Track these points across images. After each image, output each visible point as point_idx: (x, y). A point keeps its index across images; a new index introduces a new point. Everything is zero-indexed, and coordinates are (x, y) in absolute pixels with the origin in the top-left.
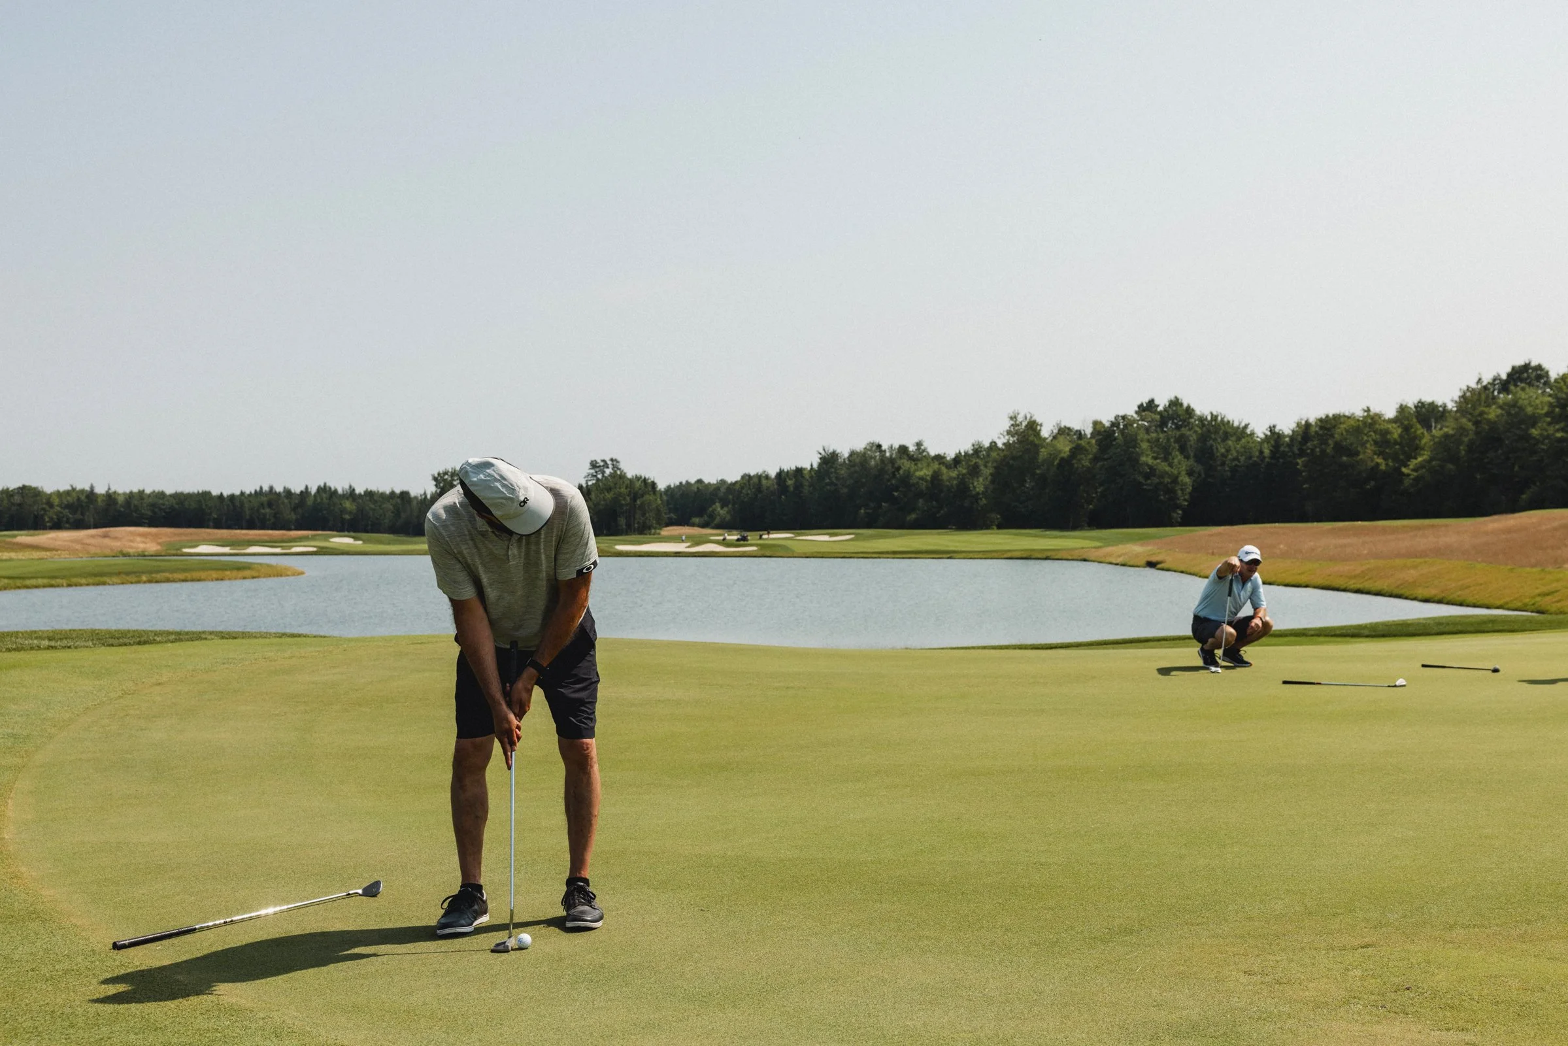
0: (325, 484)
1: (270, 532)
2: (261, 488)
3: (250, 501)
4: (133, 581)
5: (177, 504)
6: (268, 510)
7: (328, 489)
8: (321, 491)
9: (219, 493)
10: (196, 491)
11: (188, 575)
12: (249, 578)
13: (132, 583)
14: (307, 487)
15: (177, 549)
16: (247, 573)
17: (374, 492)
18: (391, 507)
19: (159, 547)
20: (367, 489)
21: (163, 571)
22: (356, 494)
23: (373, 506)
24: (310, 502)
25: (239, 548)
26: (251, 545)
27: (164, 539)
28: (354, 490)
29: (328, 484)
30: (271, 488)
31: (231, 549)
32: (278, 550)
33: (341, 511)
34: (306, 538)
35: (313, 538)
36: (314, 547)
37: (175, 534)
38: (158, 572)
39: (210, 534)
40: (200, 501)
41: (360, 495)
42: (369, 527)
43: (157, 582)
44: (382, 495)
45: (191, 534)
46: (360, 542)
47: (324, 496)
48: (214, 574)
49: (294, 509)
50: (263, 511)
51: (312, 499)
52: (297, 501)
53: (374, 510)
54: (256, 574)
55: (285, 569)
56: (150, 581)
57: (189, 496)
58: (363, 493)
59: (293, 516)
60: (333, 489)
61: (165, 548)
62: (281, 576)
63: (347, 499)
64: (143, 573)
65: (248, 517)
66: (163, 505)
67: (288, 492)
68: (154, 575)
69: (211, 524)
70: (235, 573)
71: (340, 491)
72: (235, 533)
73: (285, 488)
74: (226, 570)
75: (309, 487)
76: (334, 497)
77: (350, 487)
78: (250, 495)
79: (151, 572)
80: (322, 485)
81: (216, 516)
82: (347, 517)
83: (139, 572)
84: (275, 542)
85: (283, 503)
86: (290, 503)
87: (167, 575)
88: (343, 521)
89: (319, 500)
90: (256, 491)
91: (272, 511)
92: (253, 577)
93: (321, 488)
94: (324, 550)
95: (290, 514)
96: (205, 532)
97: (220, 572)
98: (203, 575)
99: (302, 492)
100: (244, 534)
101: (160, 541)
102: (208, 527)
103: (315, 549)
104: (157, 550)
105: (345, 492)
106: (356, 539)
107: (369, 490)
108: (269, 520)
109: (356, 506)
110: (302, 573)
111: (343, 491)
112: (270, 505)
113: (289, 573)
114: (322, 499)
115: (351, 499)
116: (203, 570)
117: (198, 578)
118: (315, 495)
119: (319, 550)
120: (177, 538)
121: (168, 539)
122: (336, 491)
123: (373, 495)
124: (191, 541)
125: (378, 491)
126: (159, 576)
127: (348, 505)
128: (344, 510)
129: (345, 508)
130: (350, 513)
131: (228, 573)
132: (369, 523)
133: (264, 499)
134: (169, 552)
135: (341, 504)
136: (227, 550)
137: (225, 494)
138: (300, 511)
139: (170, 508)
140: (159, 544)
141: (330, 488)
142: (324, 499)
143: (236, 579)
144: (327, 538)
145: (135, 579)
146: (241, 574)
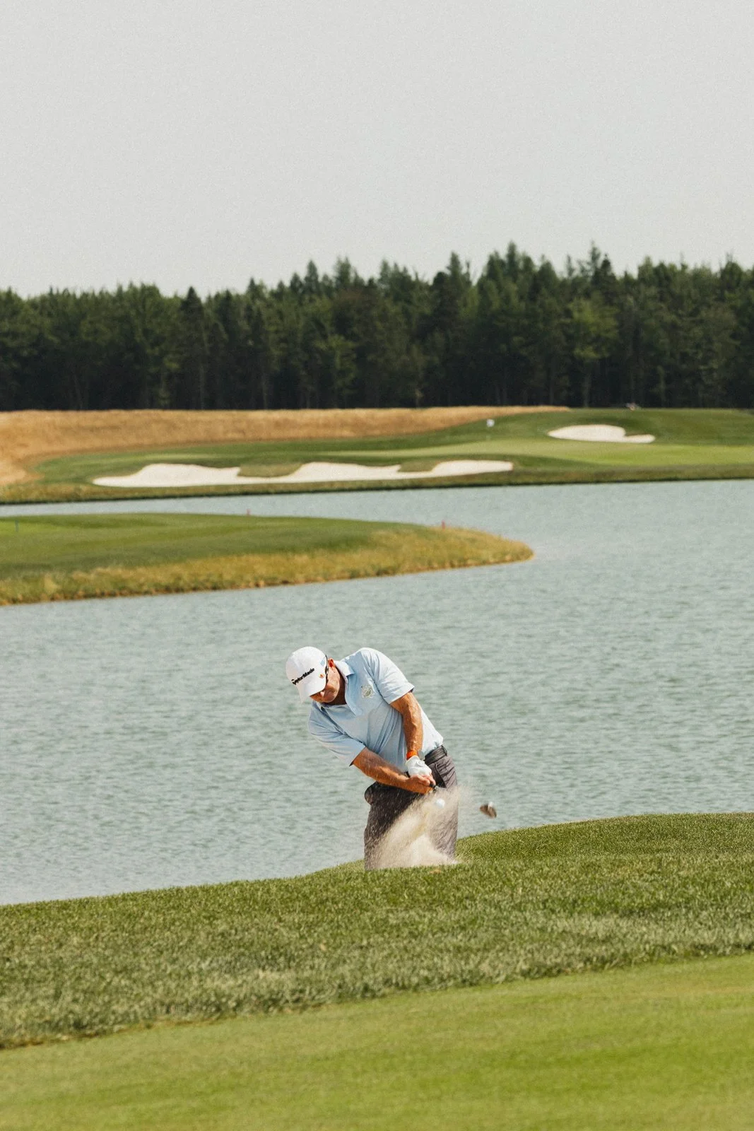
0: (512, 248)
1: (361, 413)
2: (312, 268)
3: (281, 314)
4: (20, 597)
5: (56, 330)
6: (336, 341)
7: (521, 265)
8: (501, 273)
9: (183, 293)
10: (112, 289)
11: (183, 572)
12: (367, 575)
13: (14, 601)
14: (455, 261)
15: (79, 480)
16: (359, 558)
17: (673, 267)
18: (729, 316)
19: (20, 475)
20: (648, 260)
21: (104, 561)
22: (613, 277)
23: (669, 317)
24: (468, 309)
25: (264, 468)
26: (308, 460)
27: (36, 447)
28: (607, 264)
29: (520, 250)
30: (344, 269)
31: (240, 475)
32: (390, 473)
33: (569, 337)
34: (475, 430)
35: (502, 429)
36: (503, 458)
37: (66, 430)
38: (89, 563)
39: (172, 426)
40: (125, 319)
41: (627, 278)
42: (662, 386)
43: (89, 596)
44: (700, 278)
45: (114, 428)
46: (649, 438)
47: (513, 288)
48: (261, 564)
49: (421, 334)
50: (322, 345)
51: (474, 300)
52: (427, 310)
53: (674, 326)
54: (388, 562)
55: (473, 541)
56: (69, 595)
57: (93, 305)
58: (635, 273)
59: (419, 359)
60: (537, 263)
61: (38, 477)
62: (463, 563)
63: (587, 295)
64: (48, 567)
65: (276, 367)
66: (14, 335)
67: (399, 284)
68: (79, 575)
69: (163, 392)
70: (322, 559)
71: (560, 270)
72: (250, 422)
73: (385, 266)
74: (294, 550)
75: (462, 260)
76: (544, 291)
77: (595, 256)
78: (280, 294)
79: (69, 567)
80: (503, 254)
81: (174, 366)
82: (589, 353)
83: (34, 567)
84: (378, 446)
85: (384, 317)
86: (406, 313)
87: (119, 571)
88: (575, 369)
89: (496, 304)
90: (296, 278)
91: (351, 344)
92: (381, 573)
93: (502, 263)
94: (541, 469)
95: (408, 351)
96: (158, 421)
97: (277, 558)
98: (227, 568)
99: (440, 278)
100: (277, 425)
101: (21, 453)
102: (153, 404)
103: (506, 466)
104: (17, 484)
105: (577, 273)
106: (631, 426)
107: (655, 263)
108: (343, 373)
109: (616, 317)
110: (522, 554)
111: (571, 271)
112: (342, 323)
113: (486, 554)
114: (507, 299)
115: (597, 295)
116: (227, 552)
117: (215, 578)
118: (481, 283)
119: (521, 468)
120: (71, 444)
121: (45, 448)
122: (547, 269)
123: (667, 278)
124: (120, 451)
125: (684, 267)
126: (92, 577)
127: (587, 312)
128: (575, 334)
129: (579, 325)
130: (598, 341)
131: (302, 559)
132: (660, 369)
133: (321, 304)
134: (51, 488)
135: (568, 313)
136: (228, 477)
137: (203, 295)
138: (438, 338)
139: (34, 345)
140: (20, 463)
141: (528, 261)
142: (515, 300)
143: (327, 578)
144: (539, 429)
145: (22, 589)
146: (343, 561)
